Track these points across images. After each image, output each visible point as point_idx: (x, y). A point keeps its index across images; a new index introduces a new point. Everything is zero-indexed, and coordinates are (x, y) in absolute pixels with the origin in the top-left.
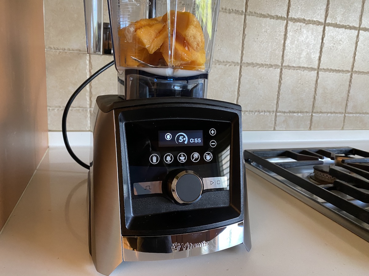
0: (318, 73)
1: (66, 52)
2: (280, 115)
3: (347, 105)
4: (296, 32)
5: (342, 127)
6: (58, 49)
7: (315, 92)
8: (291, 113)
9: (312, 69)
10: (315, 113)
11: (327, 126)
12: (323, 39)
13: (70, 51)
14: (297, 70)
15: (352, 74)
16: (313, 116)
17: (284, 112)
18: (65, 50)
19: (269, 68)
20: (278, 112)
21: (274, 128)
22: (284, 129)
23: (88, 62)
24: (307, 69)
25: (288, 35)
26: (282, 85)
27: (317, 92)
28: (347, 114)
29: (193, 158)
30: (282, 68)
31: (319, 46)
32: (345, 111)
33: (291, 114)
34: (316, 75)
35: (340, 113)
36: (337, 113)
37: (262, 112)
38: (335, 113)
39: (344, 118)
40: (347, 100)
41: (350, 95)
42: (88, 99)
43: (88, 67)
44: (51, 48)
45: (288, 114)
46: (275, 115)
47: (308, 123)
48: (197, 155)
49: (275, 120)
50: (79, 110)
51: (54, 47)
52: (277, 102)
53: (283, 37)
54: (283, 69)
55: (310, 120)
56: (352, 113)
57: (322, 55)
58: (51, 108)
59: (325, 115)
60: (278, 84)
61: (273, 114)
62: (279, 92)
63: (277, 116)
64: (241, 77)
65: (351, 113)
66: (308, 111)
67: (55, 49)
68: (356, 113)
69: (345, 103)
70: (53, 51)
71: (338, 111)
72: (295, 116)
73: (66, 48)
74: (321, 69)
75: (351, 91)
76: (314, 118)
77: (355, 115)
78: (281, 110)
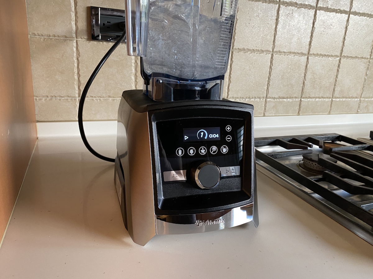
0: (308, 58)
1: (51, 39)
2: (270, 101)
3: (334, 90)
4: (288, 16)
5: (329, 112)
6: (42, 36)
7: (305, 77)
8: (281, 98)
9: (303, 54)
10: (304, 98)
11: (314, 111)
12: (314, 24)
13: (55, 38)
14: (288, 55)
15: (340, 59)
16: (302, 102)
17: (274, 98)
18: (50, 36)
19: (260, 53)
20: (268, 98)
21: (264, 114)
22: (274, 115)
23: (75, 49)
24: (297, 54)
25: (280, 19)
26: (272, 71)
27: (306, 78)
28: (334, 98)
29: (212, 151)
30: (273, 53)
31: (310, 31)
32: (333, 95)
33: (280, 100)
34: (306, 61)
35: (327, 98)
36: (325, 98)
37: (253, 98)
38: (322, 97)
39: (331, 103)
40: (335, 85)
41: (338, 80)
42: (76, 88)
43: (75, 54)
44: (35, 35)
45: (278, 100)
46: (265, 101)
47: (297, 108)
48: (215, 148)
49: (265, 106)
50: (68, 99)
51: (38, 34)
52: (268, 88)
53: (275, 21)
54: (274, 55)
55: (299, 105)
56: (339, 98)
57: (312, 40)
58: (37, 98)
59: (313, 100)
60: (269, 70)
61: (263, 100)
62: (269, 78)
63: (267, 102)
64: (232, 63)
65: (337, 98)
66: (297, 96)
67: (39, 36)
68: (343, 98)
69: (333, 88)
70: (38, 38)
71: (325, 96)
72: (284, 101)
73: (51, 34)
74: (311, 54)
75: (339, 76)
76: (303, 104)
77: (341, 99)
78: (271, 96)
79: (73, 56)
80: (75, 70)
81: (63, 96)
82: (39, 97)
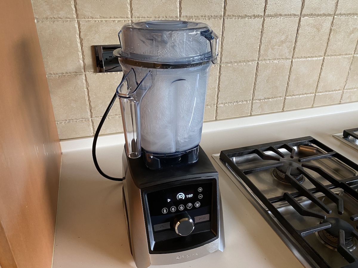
1: (65, 75)
2: (256, 102)
5: (312, 105)
6: (57, 74)
8: (266, 99)
9: (287, 59)
10: (288, 96)
12: (298, 30)
13: (68, 74)
14: (272, 61)
15: (324, 58)
16: (286, 99)
17: (260, 100)
20: (254, 100)
21: (251, 113)
22: (259, 114)
23: (84, 81)
24: (282, 60)
26: (258, 77)
27: (290, 79)
29: (188, 206)
30: (259, 62)
32: (316, 91)
34: (291, 64)
35: (311, 93)
38: (306, 94)
39: (315, 98)
41: (321, 77)
42: (88, 111)
43: (85, 85)
45: (263, 101)
46: (251, 103)
47: (281, 105)
48: (190, 204)
49: (252, 107)
50: (82, 120)
51: (53, 73)
52: (254, 92)
55: (283, 103)
57: (296, 46)
60: (254, 76)
62: (255, 84)
65: (321, 92)
66: (281, 95)
68: (326, 91)
69: (317, 85)
70: (54, 76)
71: (308, 92)
72: (269, 101)
73: (64, 72)
74: (295, 58)
75: (322, 74)
78: (257, 98)
79: (84, 87)
80: (86, 98)
81: (78, 118)
82: (60, 121)
